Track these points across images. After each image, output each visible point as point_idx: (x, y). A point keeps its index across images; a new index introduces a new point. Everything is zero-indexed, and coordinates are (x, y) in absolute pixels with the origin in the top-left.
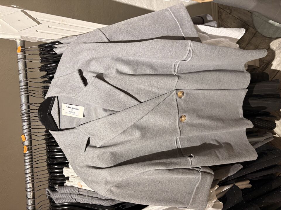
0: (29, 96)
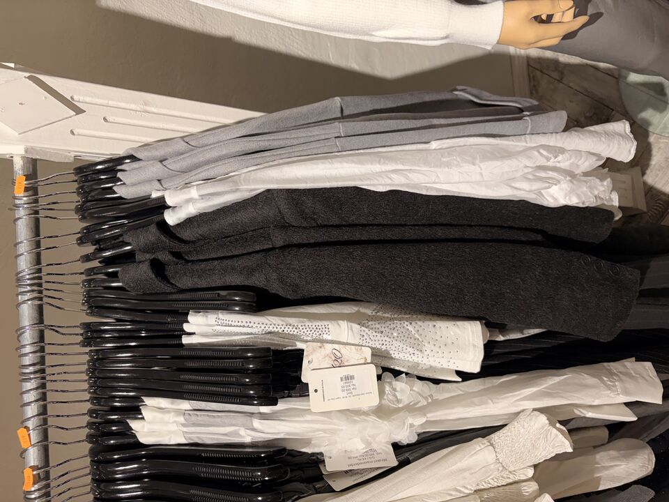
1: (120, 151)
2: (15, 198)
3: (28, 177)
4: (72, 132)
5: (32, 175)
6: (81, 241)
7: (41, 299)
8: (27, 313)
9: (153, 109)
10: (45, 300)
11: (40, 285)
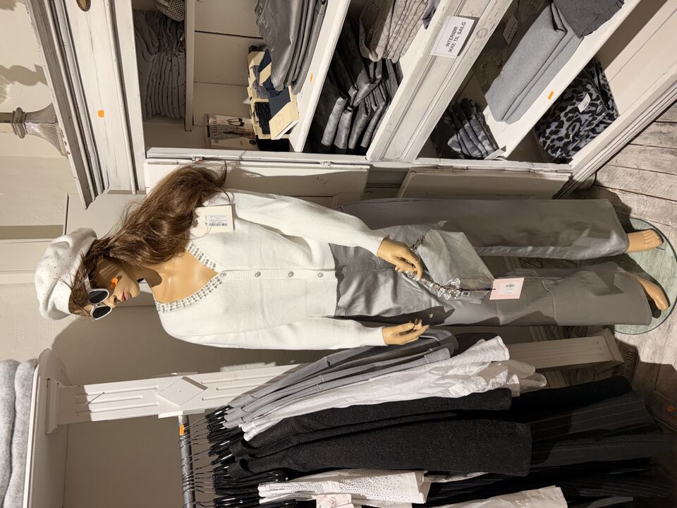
0: (196, 492)
1: (225, 404)
2: (180, 436)
3: (185, 425)
4: (203, 399)
5: (186, 424)
6: (210, 454)
7: (193, 488)
8: (187, 495)
9: (240, 378)
10: (196, 488)
11: (193, 480)
